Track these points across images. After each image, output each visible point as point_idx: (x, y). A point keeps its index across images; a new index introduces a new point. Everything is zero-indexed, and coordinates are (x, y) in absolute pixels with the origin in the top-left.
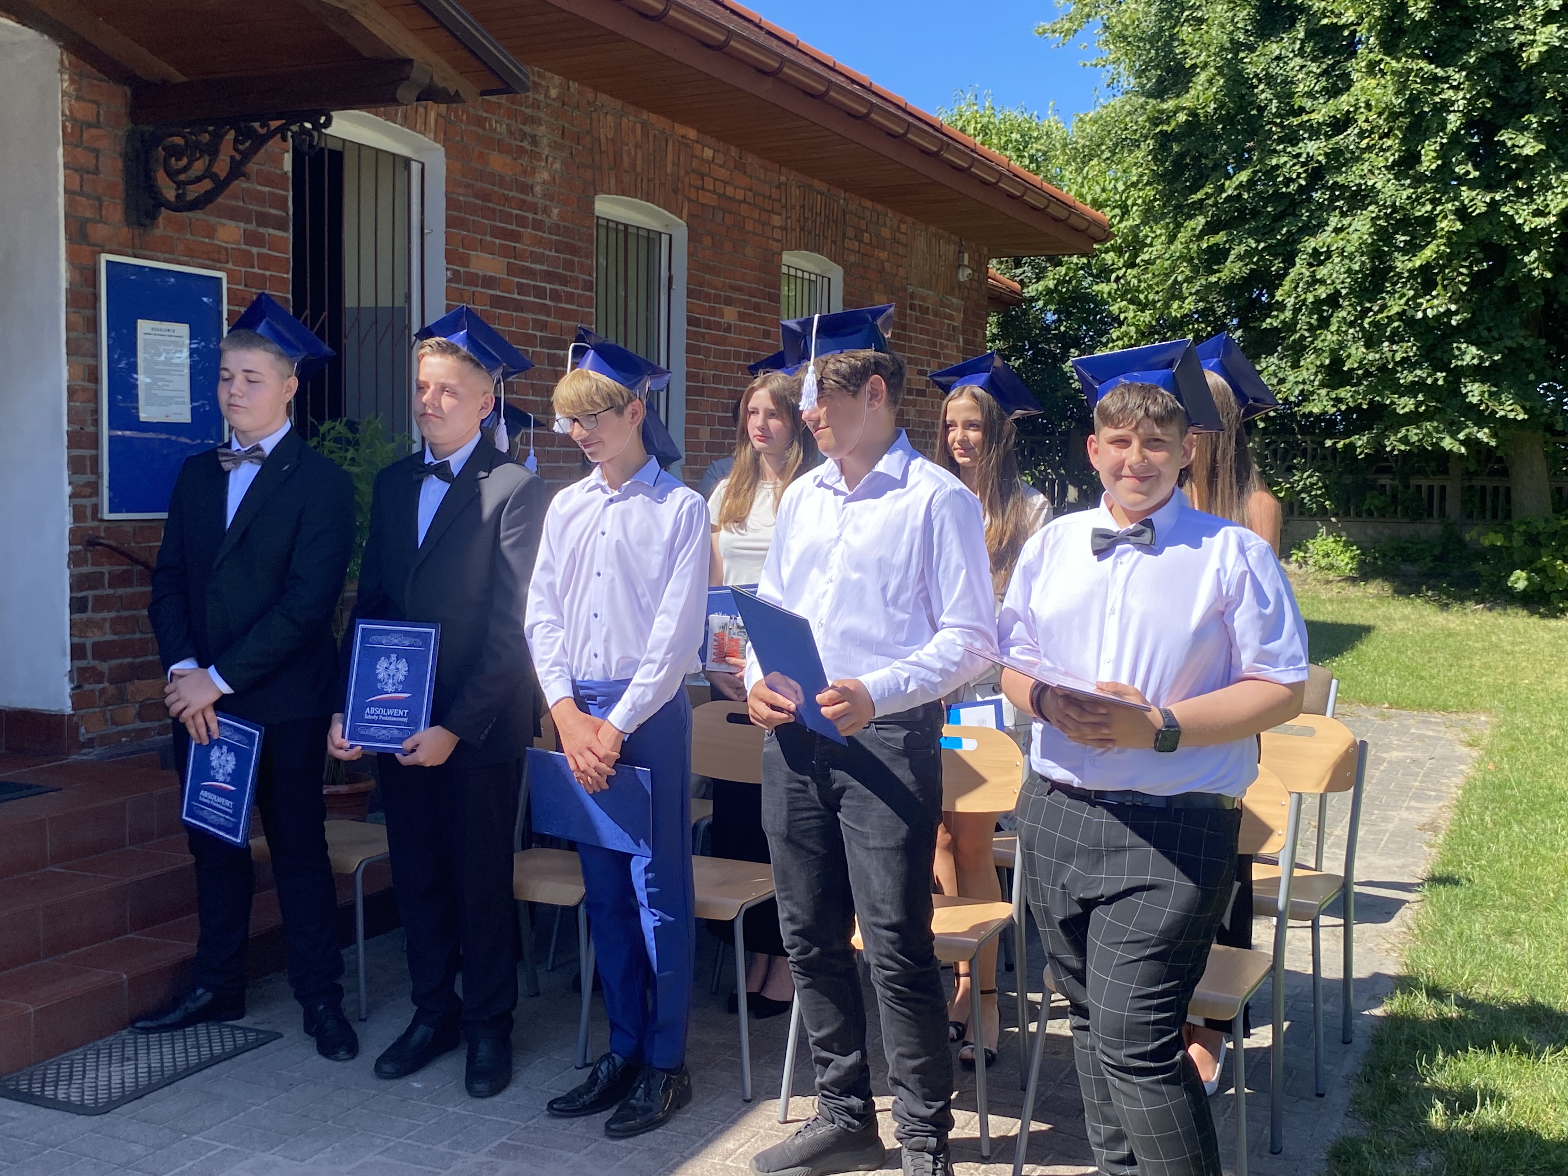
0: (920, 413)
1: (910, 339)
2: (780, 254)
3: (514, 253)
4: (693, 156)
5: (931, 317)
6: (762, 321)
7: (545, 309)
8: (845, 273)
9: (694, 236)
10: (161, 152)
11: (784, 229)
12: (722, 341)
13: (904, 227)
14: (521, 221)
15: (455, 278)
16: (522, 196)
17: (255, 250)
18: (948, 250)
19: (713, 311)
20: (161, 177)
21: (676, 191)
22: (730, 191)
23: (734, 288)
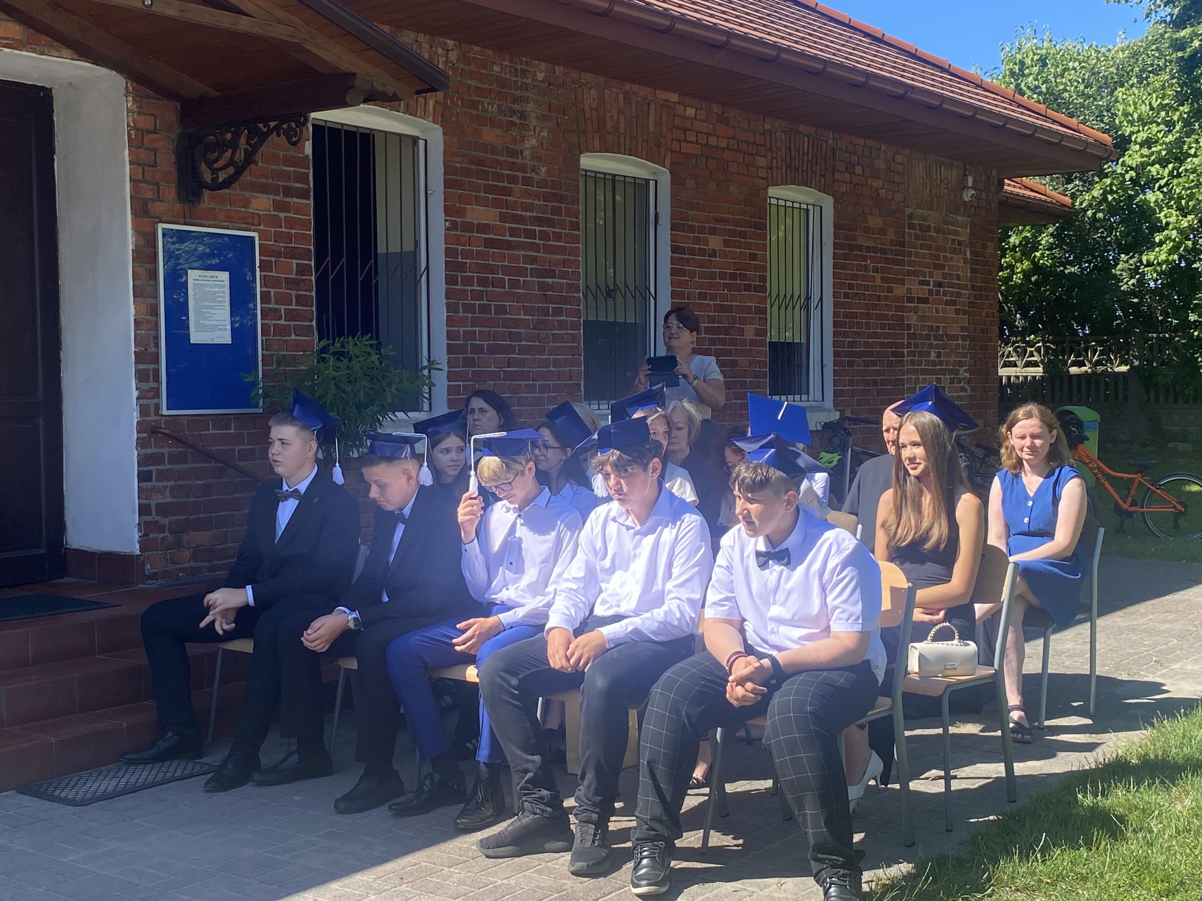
0: (923, 318)
1: (910, 254)
2: (766, 189)
3: (506, 205)
4: (675, 115)
5: (933, 234)
6: (748, 246)
8: (835, 202)
9: (675, 181)
11: (769, 168)
12: (707, 264)
13: (899, 159)
14: (512, 179)
15: (454, 226)
16: (512, 160)
17: (282, 215)
18: (951, 174)
19: (697, 240)
20: (201, 165)
22: (713, 141)
23: (718, 220)
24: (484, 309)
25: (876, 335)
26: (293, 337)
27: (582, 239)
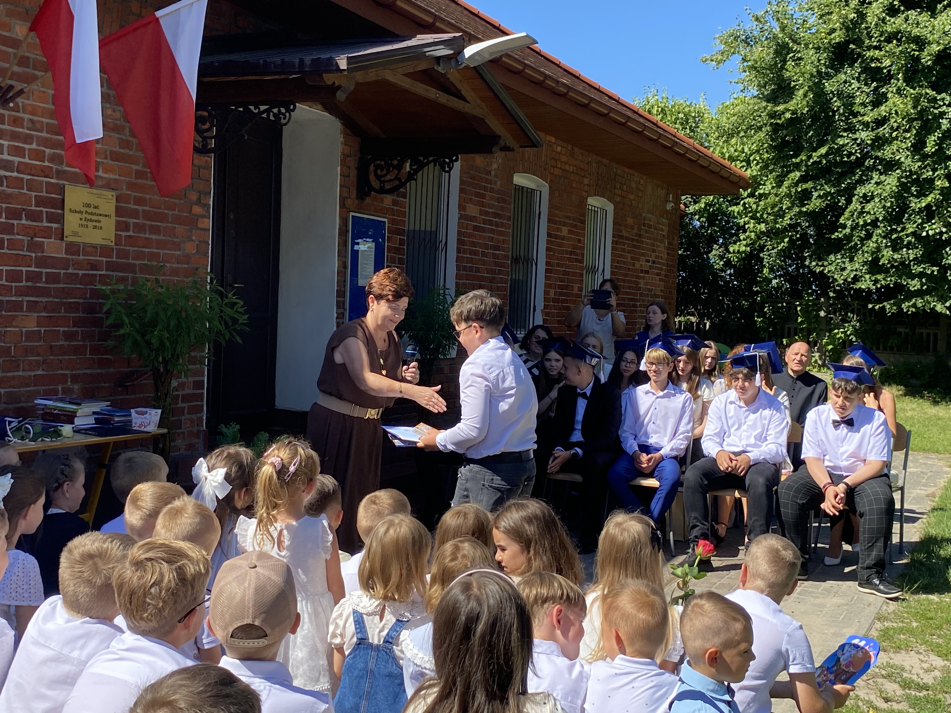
1: (642, 242)
2: (586, 199)
3: (482, 204)
4: (553, 151)
5: (653, 230)
6: (578, 234)
7: (492, 231)
8: (615, 208)
9: (551, 192)
10: (372, 167)
12: (561, 245)
13: (642, 181)
14: (485, 188)
15: (461, 217)
16: (487, 177)
18: (662, 192)
19: (558, 230)
20: (372, 178)
21: (545, 169)
22: (567, 168)
27: (511, 227)
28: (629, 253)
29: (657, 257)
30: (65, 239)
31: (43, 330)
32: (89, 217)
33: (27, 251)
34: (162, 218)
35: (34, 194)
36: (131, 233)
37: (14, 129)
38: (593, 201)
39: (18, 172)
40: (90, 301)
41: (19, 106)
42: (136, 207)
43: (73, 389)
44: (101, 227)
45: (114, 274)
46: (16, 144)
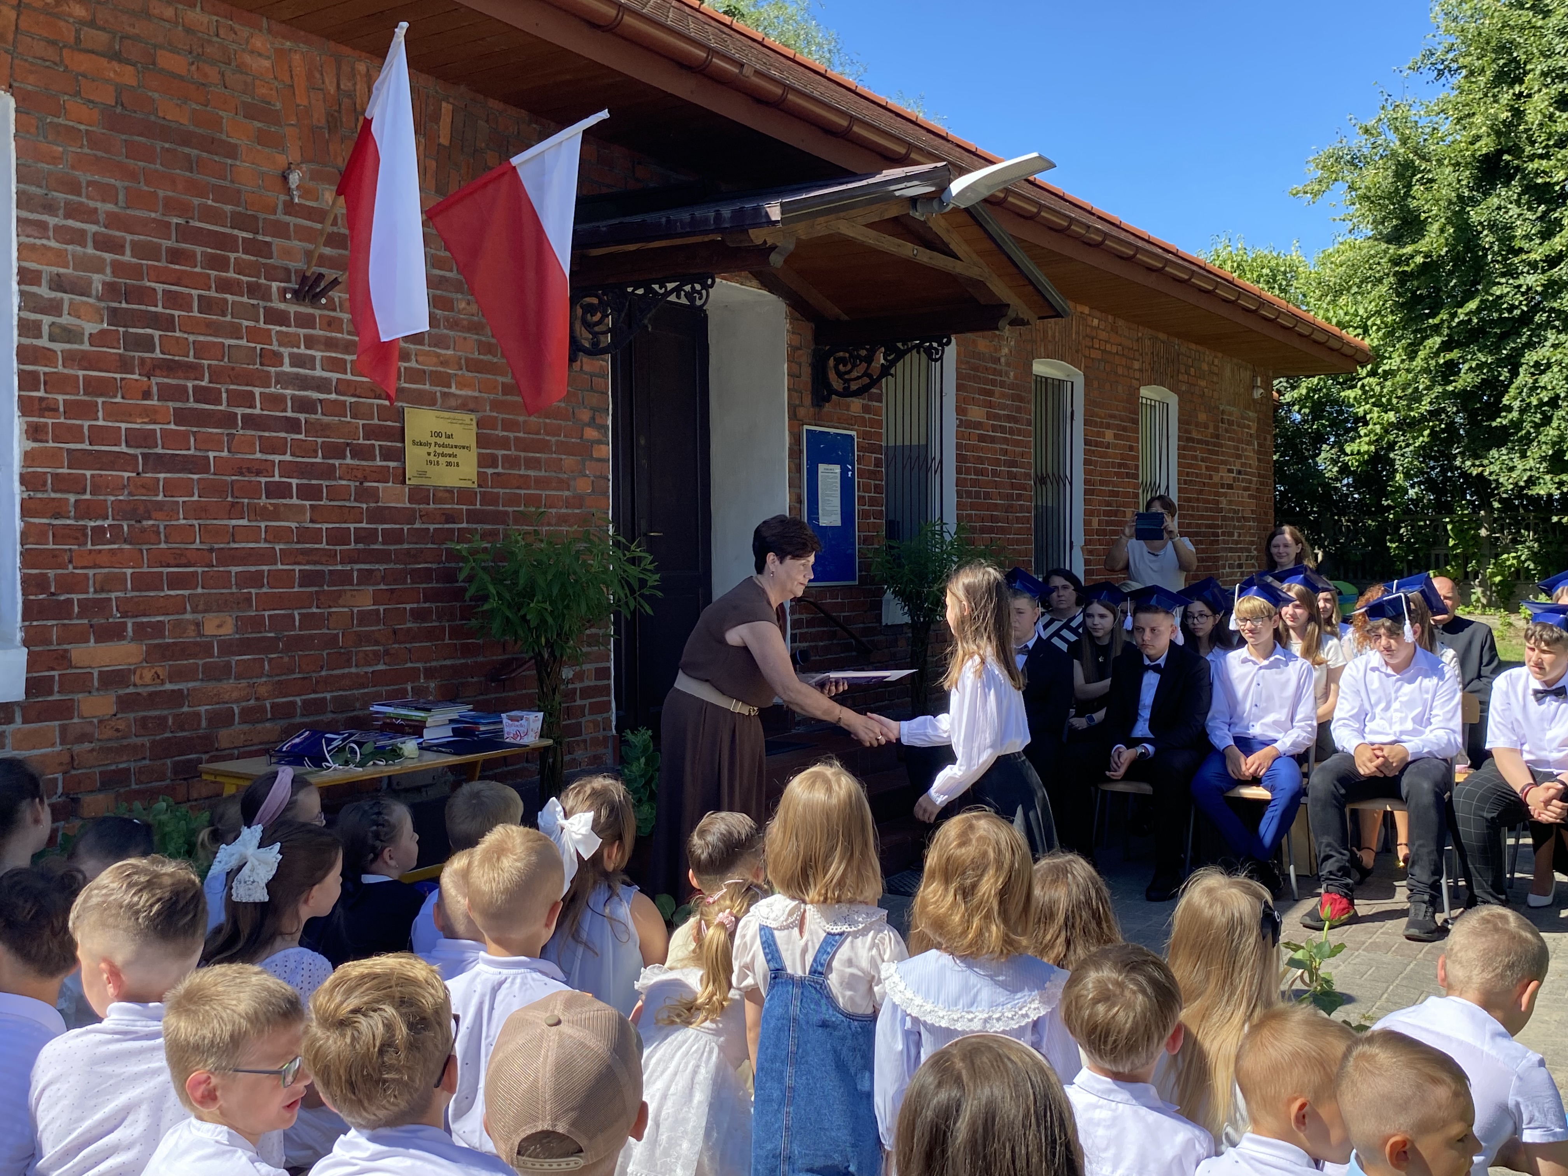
0: (1230, 502)
1: (1221, 446)
2: (1138, 389)
3: (990, 405)
4: (1087, 326)
6: (1128, 439)
7: (1006, 441)
8: (1179, 399)
9: (1087, 381)
10: (831, 362)
11: (1141, 370)
12: (1104, 455)
14: (993, 383)
15: (961, 424)
16: (994, 366)
17: (867, 416)
18: (1246, 375)
19: (1099, 434)
20: (832, 376)
21: (1077, 352)
22: (1108, 347)
23: (1112, 416)
24: (977, 495)
25: (1202, 517)
26: (872, 520)
27: (1033, 434)
28: (1202, 461)
29: (1243, 465)
30: (407, 482)
31: (382, 608)
32: (440, 450)
33: (355, 500)
34: (543, 446)
35: (361, 422)
36: (500, 470)
37: (329, 334)
38: (1147, 392)
39: (337, 393)
40: (447, 565)
41: (334, 303)
42: (505, 433)
43: (427, 688)
44: (458, 465)
45: (478, 526)
46: (334, 355)
